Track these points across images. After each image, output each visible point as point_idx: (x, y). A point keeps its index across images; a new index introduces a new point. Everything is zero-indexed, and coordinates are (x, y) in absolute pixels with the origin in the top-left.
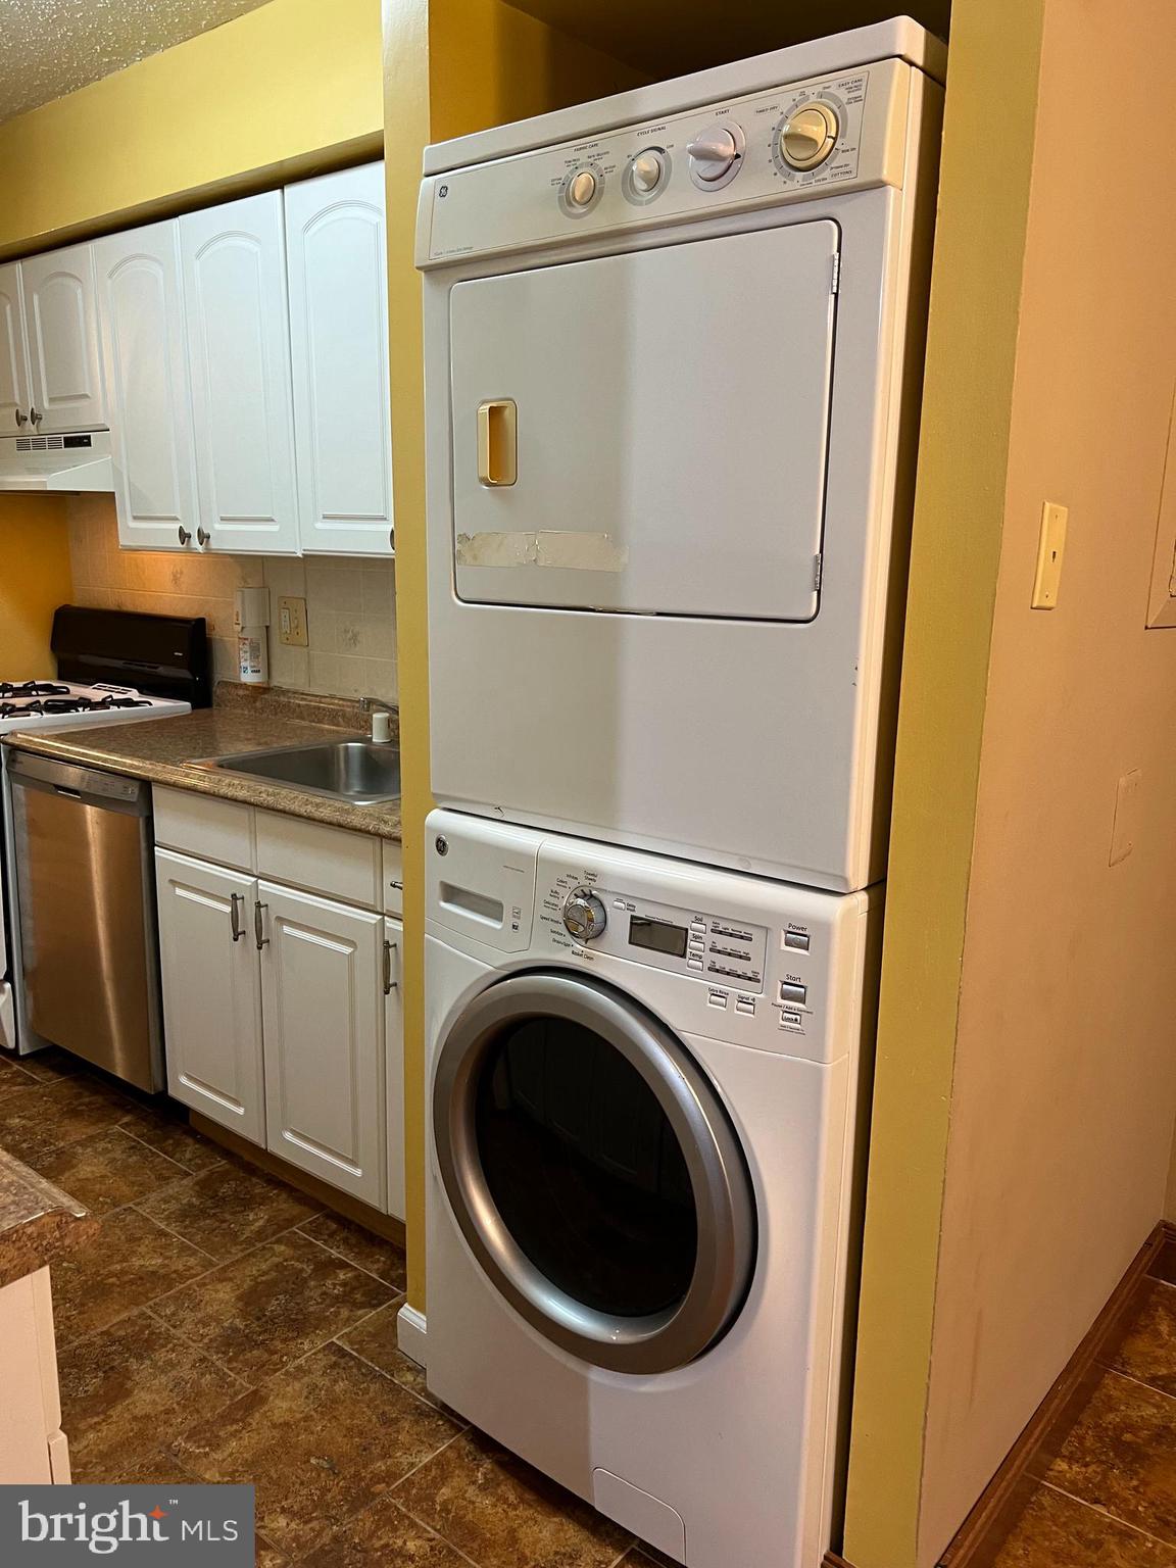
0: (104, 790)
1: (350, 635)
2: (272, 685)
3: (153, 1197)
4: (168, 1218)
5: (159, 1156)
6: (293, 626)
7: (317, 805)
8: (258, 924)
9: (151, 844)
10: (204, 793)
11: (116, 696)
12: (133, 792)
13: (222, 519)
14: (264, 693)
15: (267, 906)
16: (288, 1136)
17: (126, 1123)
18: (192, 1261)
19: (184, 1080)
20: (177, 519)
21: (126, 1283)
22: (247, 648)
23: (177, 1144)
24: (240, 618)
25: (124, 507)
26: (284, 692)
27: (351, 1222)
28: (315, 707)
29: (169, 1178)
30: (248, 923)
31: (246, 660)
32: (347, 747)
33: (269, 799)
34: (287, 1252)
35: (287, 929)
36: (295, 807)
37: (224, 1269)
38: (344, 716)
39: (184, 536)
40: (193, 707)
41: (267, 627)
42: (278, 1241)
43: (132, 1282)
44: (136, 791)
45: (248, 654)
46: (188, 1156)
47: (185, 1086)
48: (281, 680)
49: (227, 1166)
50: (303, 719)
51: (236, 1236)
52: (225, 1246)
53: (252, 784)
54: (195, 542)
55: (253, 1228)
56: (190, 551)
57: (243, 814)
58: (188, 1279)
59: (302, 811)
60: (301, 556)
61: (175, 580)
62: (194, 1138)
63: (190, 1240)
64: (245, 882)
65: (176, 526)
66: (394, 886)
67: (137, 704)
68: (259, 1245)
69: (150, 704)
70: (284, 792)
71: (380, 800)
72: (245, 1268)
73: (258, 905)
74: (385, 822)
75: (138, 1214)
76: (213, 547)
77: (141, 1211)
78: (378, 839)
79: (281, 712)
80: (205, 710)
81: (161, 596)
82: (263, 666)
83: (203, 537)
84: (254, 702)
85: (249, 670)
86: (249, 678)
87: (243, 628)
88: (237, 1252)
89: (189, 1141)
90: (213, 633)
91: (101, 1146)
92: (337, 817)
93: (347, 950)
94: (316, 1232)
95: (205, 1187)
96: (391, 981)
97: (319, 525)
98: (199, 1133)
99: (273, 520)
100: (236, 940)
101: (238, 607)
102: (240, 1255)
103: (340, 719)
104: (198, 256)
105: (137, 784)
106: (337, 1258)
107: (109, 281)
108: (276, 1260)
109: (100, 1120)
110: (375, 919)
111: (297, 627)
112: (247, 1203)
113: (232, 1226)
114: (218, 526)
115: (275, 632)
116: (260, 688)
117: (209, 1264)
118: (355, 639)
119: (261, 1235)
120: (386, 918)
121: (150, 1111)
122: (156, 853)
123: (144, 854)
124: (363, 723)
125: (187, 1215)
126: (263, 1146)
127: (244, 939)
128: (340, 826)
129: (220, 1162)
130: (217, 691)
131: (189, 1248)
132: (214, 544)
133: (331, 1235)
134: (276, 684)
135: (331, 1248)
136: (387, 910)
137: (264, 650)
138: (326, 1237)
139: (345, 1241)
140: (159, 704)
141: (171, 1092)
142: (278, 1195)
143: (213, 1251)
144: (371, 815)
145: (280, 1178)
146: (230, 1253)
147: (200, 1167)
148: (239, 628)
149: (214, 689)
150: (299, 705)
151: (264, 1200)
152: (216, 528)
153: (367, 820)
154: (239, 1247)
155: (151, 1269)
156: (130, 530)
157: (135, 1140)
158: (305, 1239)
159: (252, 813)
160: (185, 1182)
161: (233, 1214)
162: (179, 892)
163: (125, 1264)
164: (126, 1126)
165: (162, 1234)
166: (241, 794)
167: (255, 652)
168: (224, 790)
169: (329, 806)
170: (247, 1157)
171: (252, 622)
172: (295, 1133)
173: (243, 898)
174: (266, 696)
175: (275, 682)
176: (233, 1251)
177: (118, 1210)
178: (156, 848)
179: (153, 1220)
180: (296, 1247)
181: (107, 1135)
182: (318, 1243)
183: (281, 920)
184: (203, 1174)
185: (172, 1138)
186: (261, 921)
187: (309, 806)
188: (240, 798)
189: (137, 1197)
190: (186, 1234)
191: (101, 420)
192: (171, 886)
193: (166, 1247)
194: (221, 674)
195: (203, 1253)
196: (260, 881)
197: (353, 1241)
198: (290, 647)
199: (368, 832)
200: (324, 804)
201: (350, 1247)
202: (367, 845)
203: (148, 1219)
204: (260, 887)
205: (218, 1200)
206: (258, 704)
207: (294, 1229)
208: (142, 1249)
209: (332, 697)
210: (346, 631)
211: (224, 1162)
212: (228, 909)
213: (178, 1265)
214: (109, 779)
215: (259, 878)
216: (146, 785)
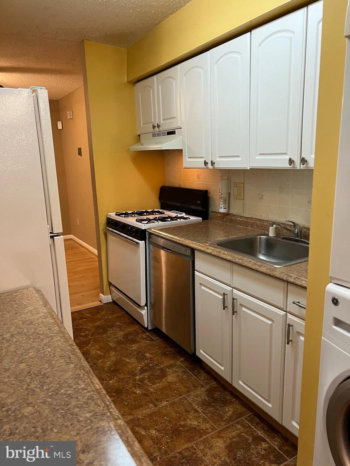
0: (179, 250)
1: (260, 196)
2: (229, 213)
3: (192, 393)
4: (198, 404)
5: (193, 377)
6: (238, 193)
7: (259, 266)
8: (233, 306)
9: (194, 270)
10: (215, 256)
11: (179, 216)
12: (189, 252)
13: (220, 157)
14: (227, 215)
15: (236, 299)
16: (241, 383)
17: (181, 361)
18: (208, 426)
19: (202, 351)
20: (203, 157)
21: (186, 431)
22: (222, 200)
23: (199, 372)
24: (221, 191)
25: (185, 154)
26: (234, 215)
27: (264, 419)
28: (245, 221)
29: (197, 387)
30: (229, 304)
31: (222, 204)
32: (260, 238)
33: (239, 261)
34: (242, 429)
35: (244, 309)
36: (250, 265)
37: (219, 432)
38: (256, 225)
39: (206, 163)
40: (203, 220)
41: (229, 193)
42: (238, 423)
43: (187, 431)
44: (190, 252)
45: (222, 203)
46: (203, 378)
47: (202, 353)
48: (233, 211)
49: (216, 385)
50: (241, 225)
51: (222, 418)
52: (218, 421)
53: (232, 254)
54: (209, 165)
55: (228, 415)
56: (207, 168)
57: (228, 265)
58: (207, 434)
59: (254, 267)
60: (249, 169)
61: (198, 177)
62: (204, 370)
63: (206, 416)
64: (228, 289)
65: (203, 160)
66: (294, 303)
67: (186, 218)
68: (231, 423)
69: (190, 219)
70: (245, 258)
71: (285, 265)
72: (227, 433)
73: (233, 299)
74: (291, 277)
75: (188, 401)
76: (216, 167)
77: (188, 399)
78: (286, 283)
79: (233, 222)
80: (207, 221)
81: (193, 183)
82: (227, 207)
83: (213, 163)
84: (223, 218)
85: (223, 208)
86: (222, 210)
87: (221, 194)
88: (223, 425)
89: (202, 372)
90: (210, 195)
91: (174, 369)
92: (268, 272)
93: (270, 322)
94: (251, 421)
95: (210, 392)
96: (290, 339)
97: (258, 157)
98: (205, 369)
99: (239, 156)
100: (224, 309)
101: (220, 187)
102: (225, 426)
103: (255, 226)
104: (216, 63)
105: (190, 249)
106: (261, 436)
107: (184, 78)
108: (238, 432)
109: (173, 359)
110: (283, 313)
111: (240, 193)
112: (225, 403)
113: (220, 412)
114: (218, 159)
115: (232, 195)
116: (225, 213)
117: (213, 429)
118: (262, 197)
119: (231, 419)
120: (288, 314)
121: (189, 357)
122: (195, 273)
123: (191, 273)
124: (264, 228)
125: (204, 404)
126: (231, 383)
127: (227, 309)
128: (270, 276)
129: (213, 382)
130: (211, 214)
131: (206, 419)
132: (216, 166)
133: (257, 424)
134: (231, 213)
135: (258, 431)
136: (289, 311)
137: (228, 202)
138: (255, 425)
139: (263, 428)
140: (193, 218)
141: (197, 354)
142: (235, 401)
143: (215, 423)
144: (283, 272)
145: (235, 393)
146: (221, 425)
147: (207, 384)
148: (220, 194)
149: (210, 213)
150: (239, 220)
151: (231, 403)
152: (217, 160)
153: (282, 275)
154: (224, 423)
155: (194, 426)
156: (187, 161)
157: (185, 369)
158: (248, 424)
159: (232, 265)
160: (202, 389)
161: (221, 406)
162: (203, 287)
163: (185, 422)
164: (181, 362)
165: (196, 411)
166: (229, 258)
167: (225, 201)
168: (222, 256)
169: (265, 267)
170: (223, 383)
171: (224, 191)
172: (243, 382)
173: (227, 295)
174: (228, 217)
175: (231, 212)
176: (222, 424)
177: (181, 397)
178: (195, 271)
179: (193, 404)
180: (244, 427)
181: (176, 365)
182: (252, 427)
183: (242, 305)
184: (208, 387)
185: (197, 370)
186: (234, 305)
187: (256, 266)
188: (228, 259)
189: (187, 393)
190: (205, 412)
191: (179, 125)
192: (200, 285)
193: (199, 417)
194: (212, 209)
195: (211, 423)
196: (234, 289)
197: (266, 428)
198: (237, 200)
199: (283, 280)
200: (262, 266)
201: (265, 432)
202: (282, 285)
203: (191, 403)
204: (234, 292)
205: (214, 400)
206: (225, 219)
207: (243, 418)
208: (190, 416)
209: (252, 218)
210: (259, 195)
211: (215, 383)
212: (221, 297)
213: (203, 426)
214: (180, 247)
215: (233, 288)
216: (193, 250)
